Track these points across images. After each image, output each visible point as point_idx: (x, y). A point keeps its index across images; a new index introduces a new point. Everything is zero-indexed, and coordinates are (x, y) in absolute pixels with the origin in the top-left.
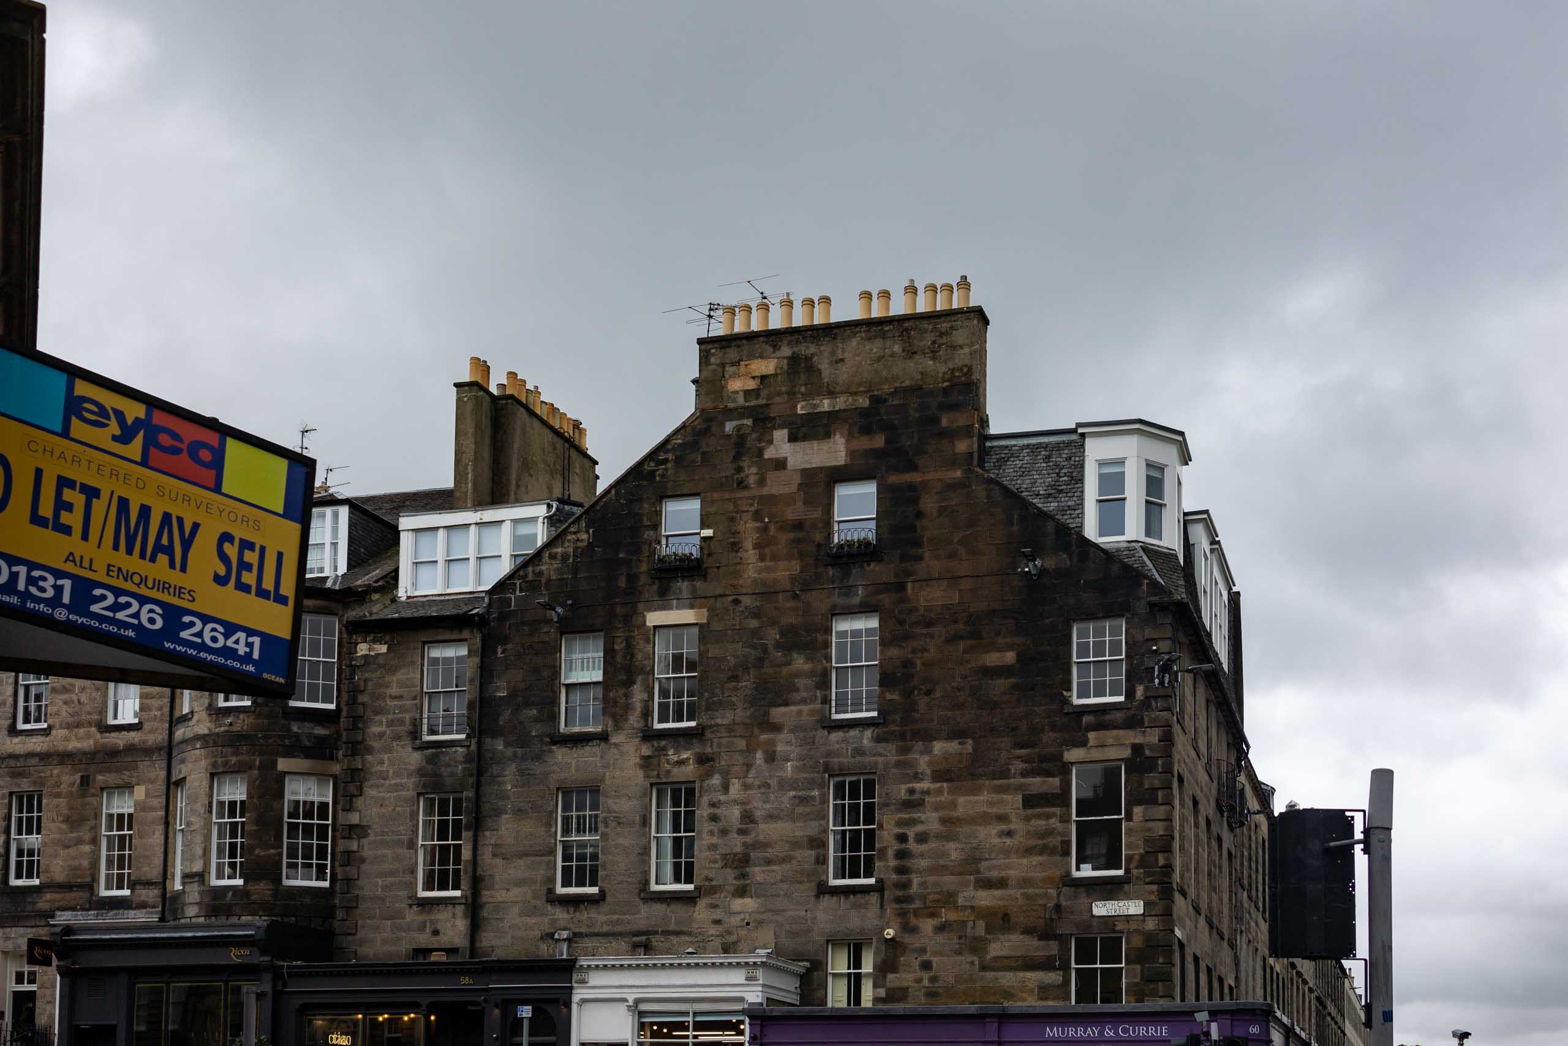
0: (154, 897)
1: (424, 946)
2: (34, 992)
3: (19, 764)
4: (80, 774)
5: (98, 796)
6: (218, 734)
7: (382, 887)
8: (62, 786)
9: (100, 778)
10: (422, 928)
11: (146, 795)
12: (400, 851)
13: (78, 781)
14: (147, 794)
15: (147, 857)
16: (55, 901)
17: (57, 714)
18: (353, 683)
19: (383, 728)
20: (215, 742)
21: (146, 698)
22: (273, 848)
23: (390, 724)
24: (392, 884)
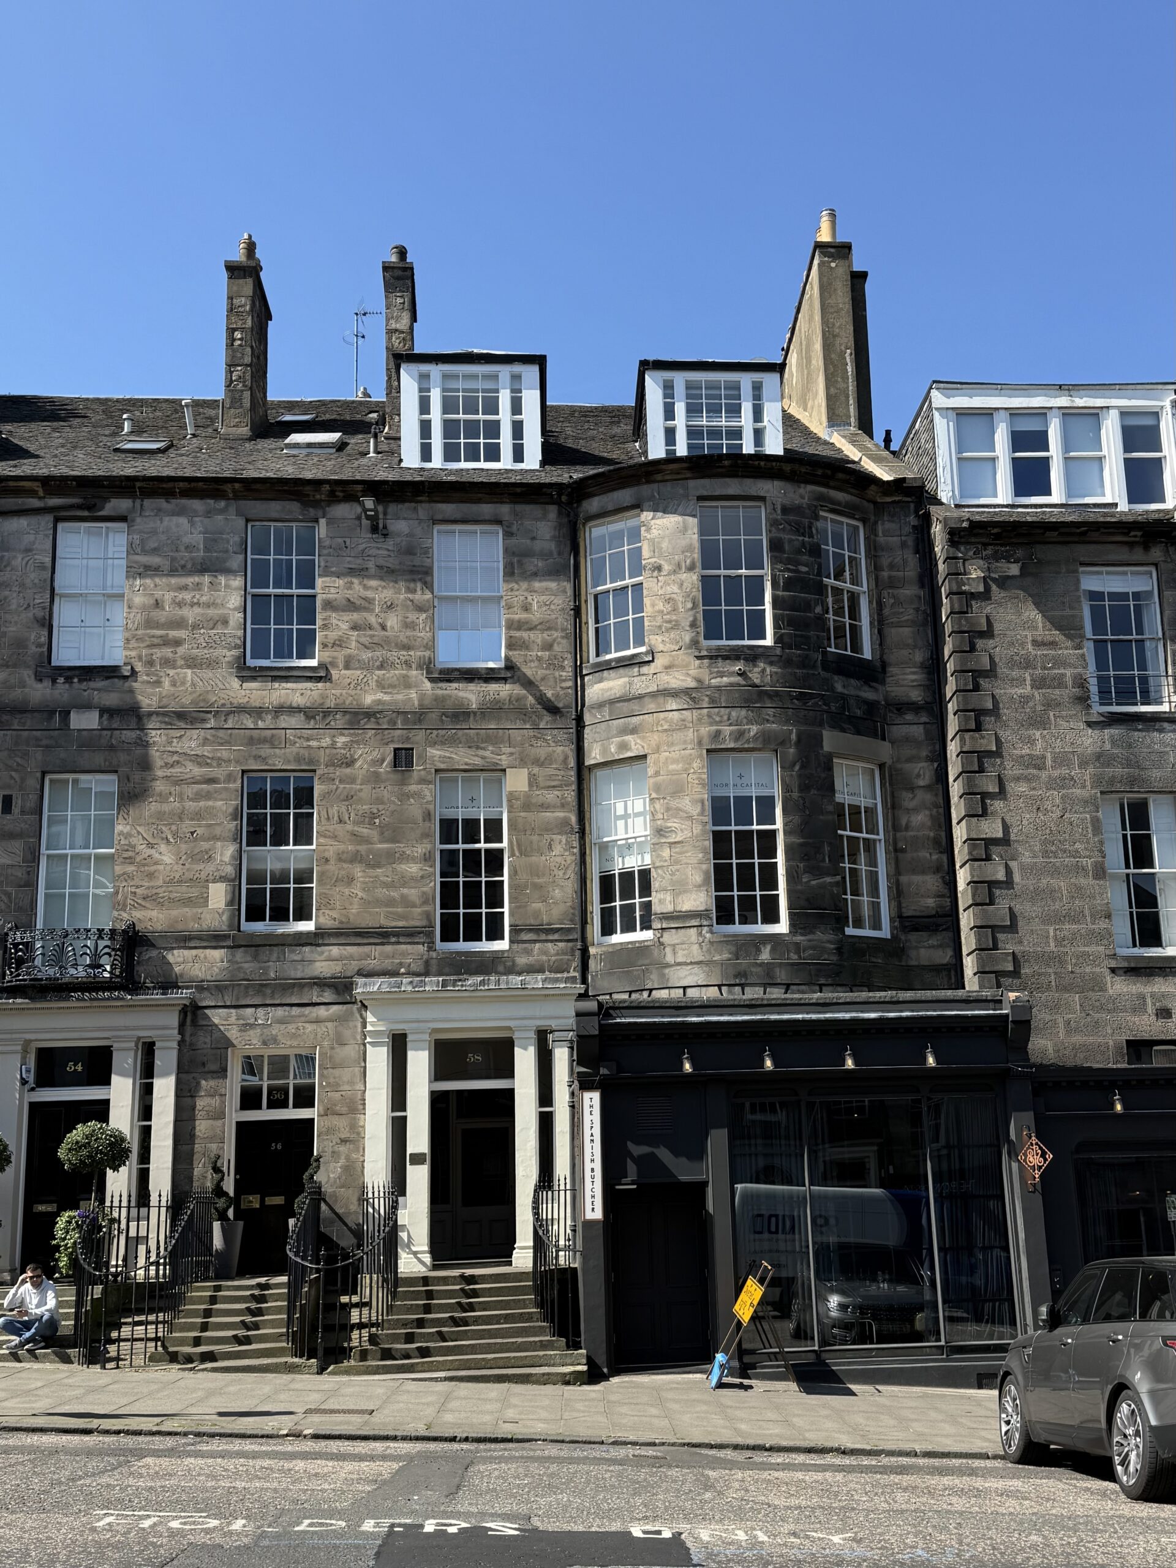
0: (557, 954)
1: (1146, 1037)
2: (311, 1121)
3: (261, 724)
4: (392, 746)
5: (430, 782)
6: (718, 688)
7: (1056, 939)
8: (358, 764)
9: (434, 752)
10: (1139, 1007)
11: (530, 785)
12: (1083, 881)
13: (390, 758)
14: (533, 781)
15: (537, 887)
16: (351, 958)
17: (339, 644)
18: (967, 619)
19: (1027, 690)
20: (712, 700)
21: (519, 629)
22: (829, 874)
23: (1039, 683)
24: (1074, 935)
